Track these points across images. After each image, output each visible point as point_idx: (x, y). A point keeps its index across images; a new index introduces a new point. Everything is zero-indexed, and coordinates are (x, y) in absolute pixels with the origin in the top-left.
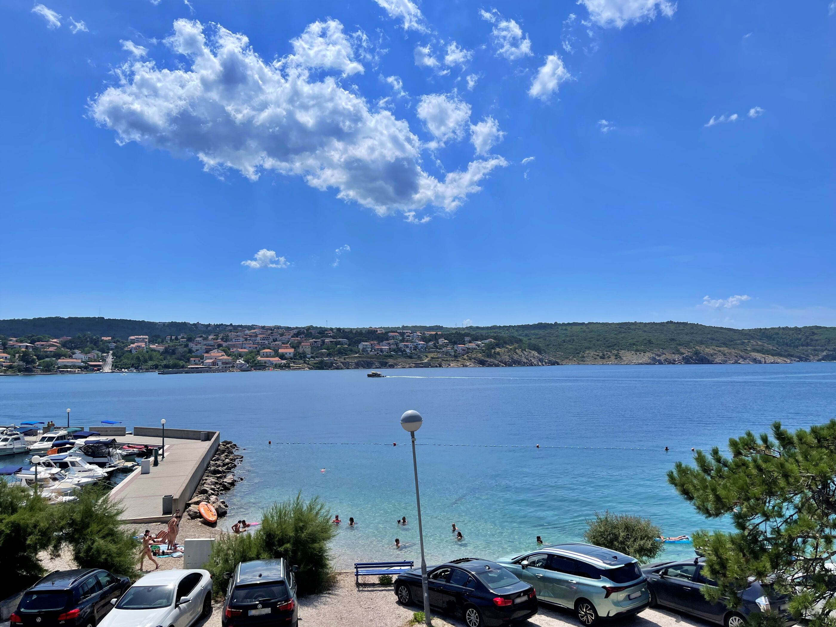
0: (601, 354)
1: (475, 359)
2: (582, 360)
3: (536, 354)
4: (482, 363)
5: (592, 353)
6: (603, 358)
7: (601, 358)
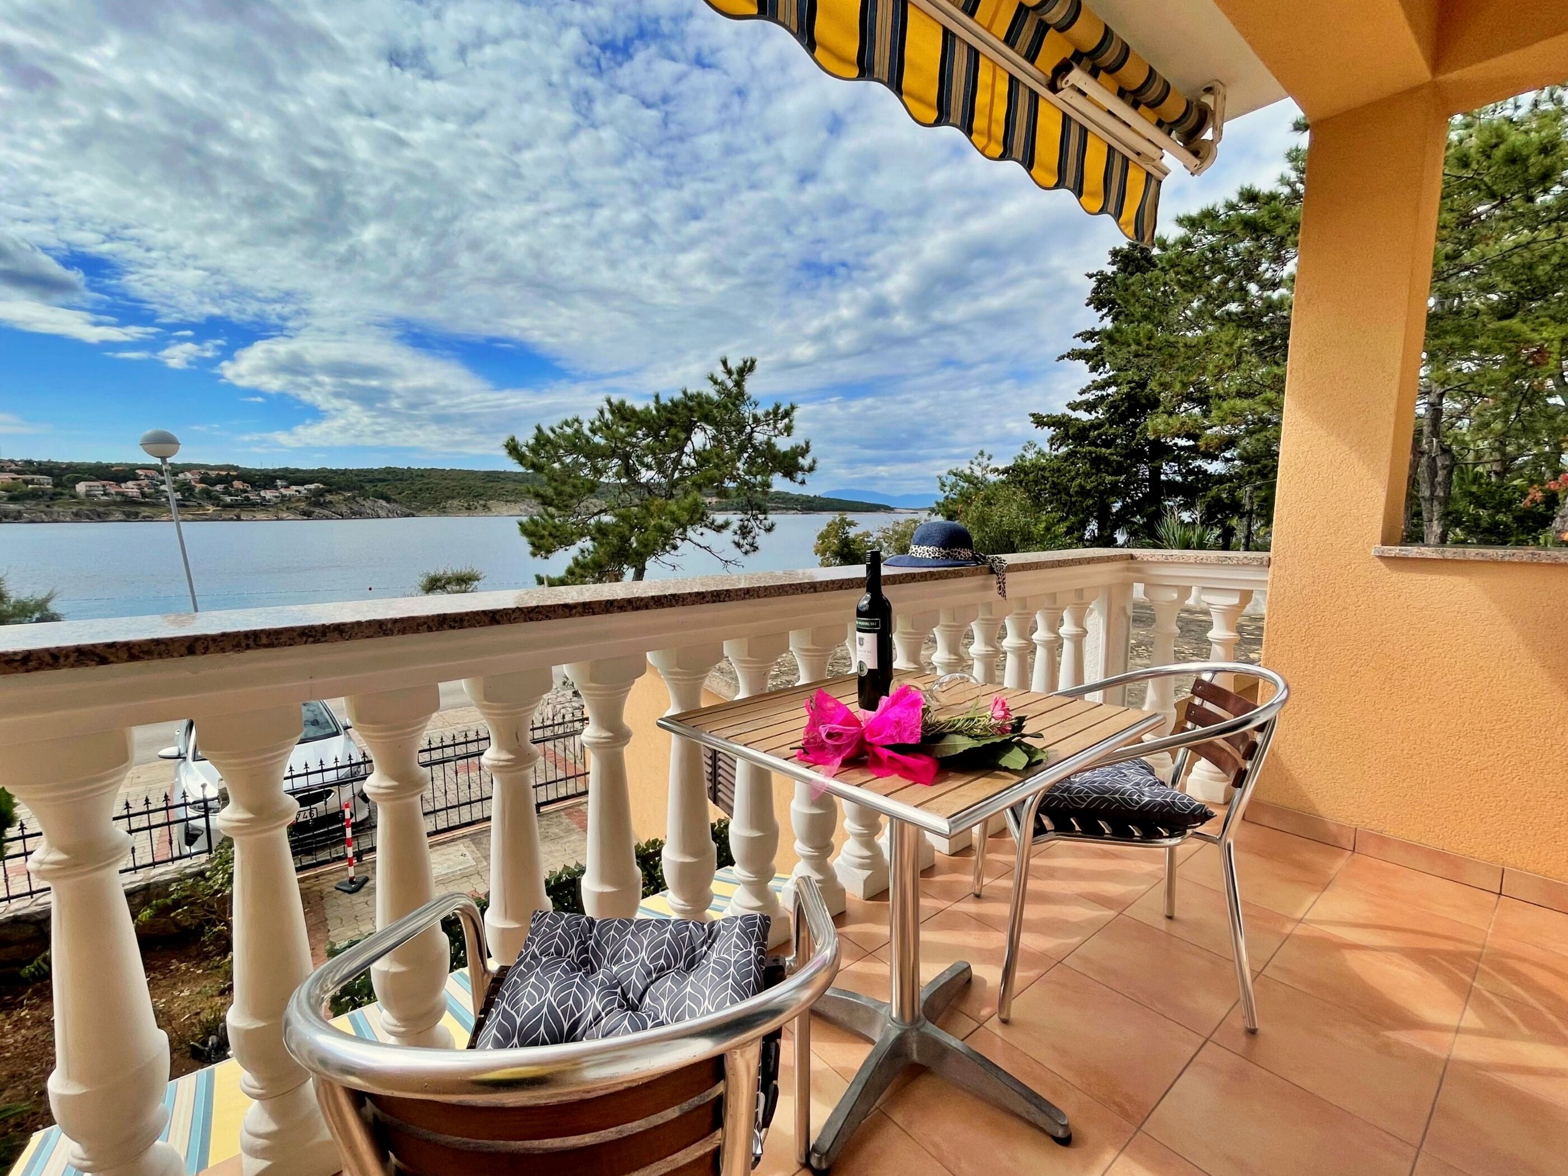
0: (466, 505)
1: (295, 509)
2: (443, 512)
3: (384, 503)
4: (308, 515)
5: (456, 502)
6: (468, 508)
7: (467, 509)
